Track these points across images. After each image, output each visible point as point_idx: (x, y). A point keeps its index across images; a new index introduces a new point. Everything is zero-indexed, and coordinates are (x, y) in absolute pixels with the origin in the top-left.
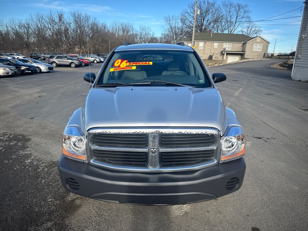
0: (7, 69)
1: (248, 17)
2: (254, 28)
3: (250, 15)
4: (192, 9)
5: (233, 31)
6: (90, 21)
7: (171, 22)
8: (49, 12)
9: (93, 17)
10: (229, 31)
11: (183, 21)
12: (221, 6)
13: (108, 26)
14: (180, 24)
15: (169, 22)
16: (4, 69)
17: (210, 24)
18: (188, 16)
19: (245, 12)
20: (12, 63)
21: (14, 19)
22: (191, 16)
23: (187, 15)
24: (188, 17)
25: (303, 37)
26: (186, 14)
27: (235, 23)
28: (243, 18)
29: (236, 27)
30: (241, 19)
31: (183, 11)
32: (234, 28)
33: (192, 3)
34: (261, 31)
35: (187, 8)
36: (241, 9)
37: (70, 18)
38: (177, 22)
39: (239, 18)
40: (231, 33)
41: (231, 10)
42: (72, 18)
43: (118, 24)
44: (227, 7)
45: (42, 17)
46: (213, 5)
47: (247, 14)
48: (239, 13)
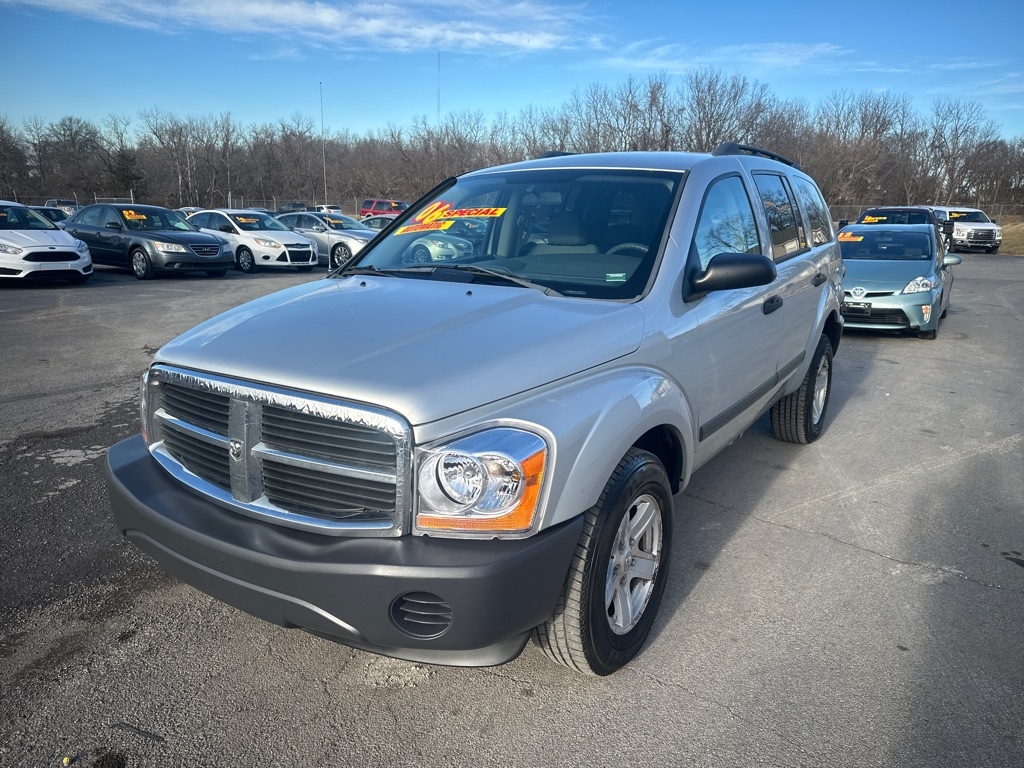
0: (450, 246)
6: (747, 99)
8: (626, 82)
9: (755, 86)
13: (812, 111)
16: (443, 246)
20: (471, 230)
21: (534, 110)
37: (686, 92)
42: (688, 93)
43: (849, 102)
45: (606, 95)
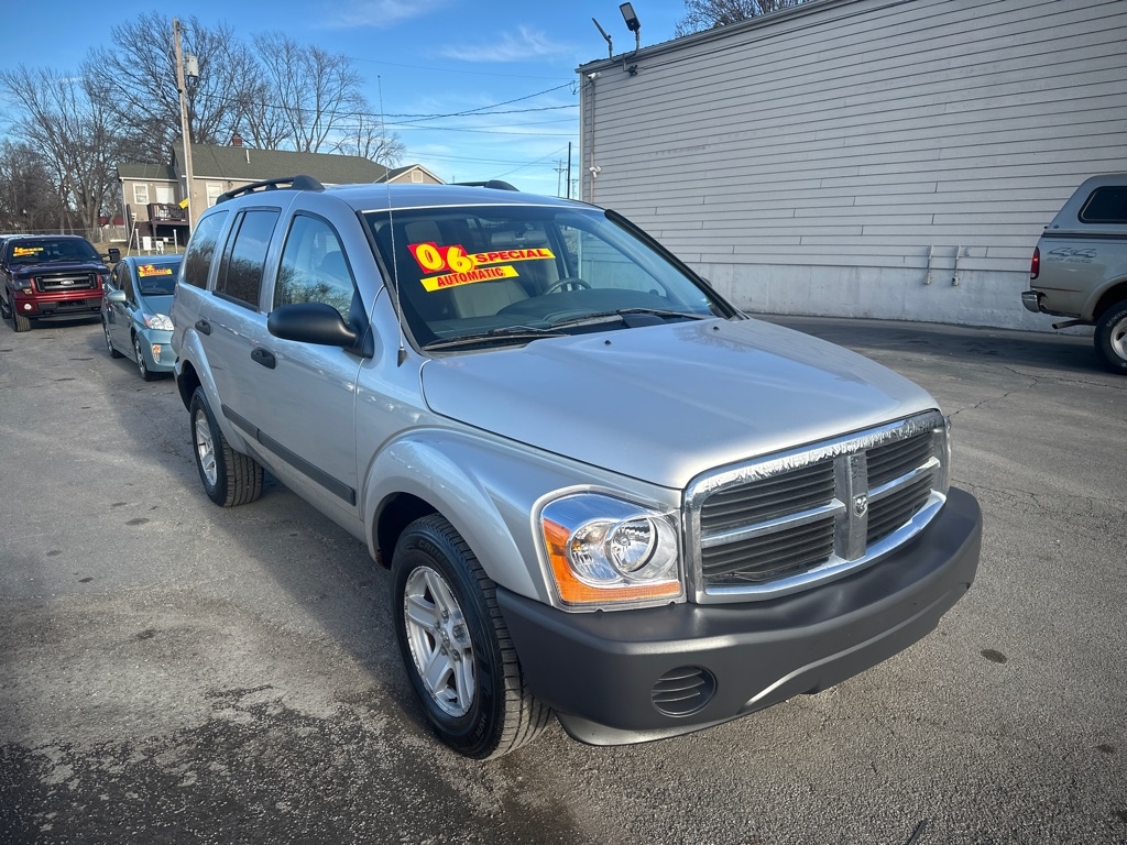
1: (357, 98)
2: (379, 138)
3: (363, 92)
4: (133, 49)
5: (314, 143)
7: (39, 96)
10: (298, 143)
11: (98, 95)
12: (252, 51)
14: (84, 109)
15: (26, 95)
17: (220, 114)
18: (120, 77)
19: (343, 80)
22: (136, 80)
23: (115, 71)
24: (121, 80)
25: (592, 172)
26: (111, 68)
27: (318, 117)
28: (340, 99)
29: (323, 132)
30: (334, 103)
31: (94, 55)
32: (315, 134)
33: (131, 27)
34: (401, 147)
35: (110, 44)
36: (328, 70)
38: (69, 96)
39: (326, 98)
40: (308, 148)
41: (294, 68)
44: (277, 56)
46: (220, 43)
47: (351, 89)
48: (324, 81)
